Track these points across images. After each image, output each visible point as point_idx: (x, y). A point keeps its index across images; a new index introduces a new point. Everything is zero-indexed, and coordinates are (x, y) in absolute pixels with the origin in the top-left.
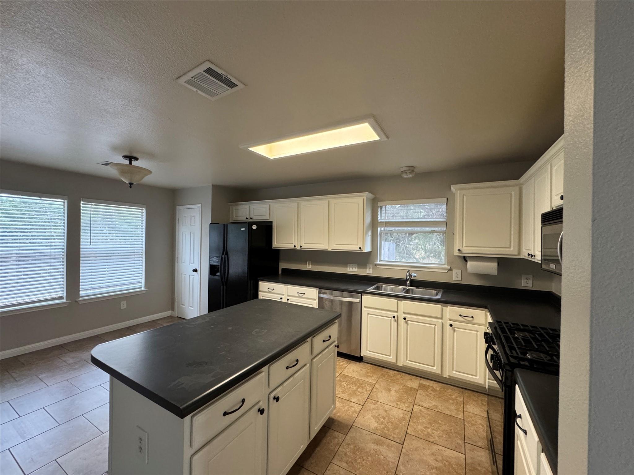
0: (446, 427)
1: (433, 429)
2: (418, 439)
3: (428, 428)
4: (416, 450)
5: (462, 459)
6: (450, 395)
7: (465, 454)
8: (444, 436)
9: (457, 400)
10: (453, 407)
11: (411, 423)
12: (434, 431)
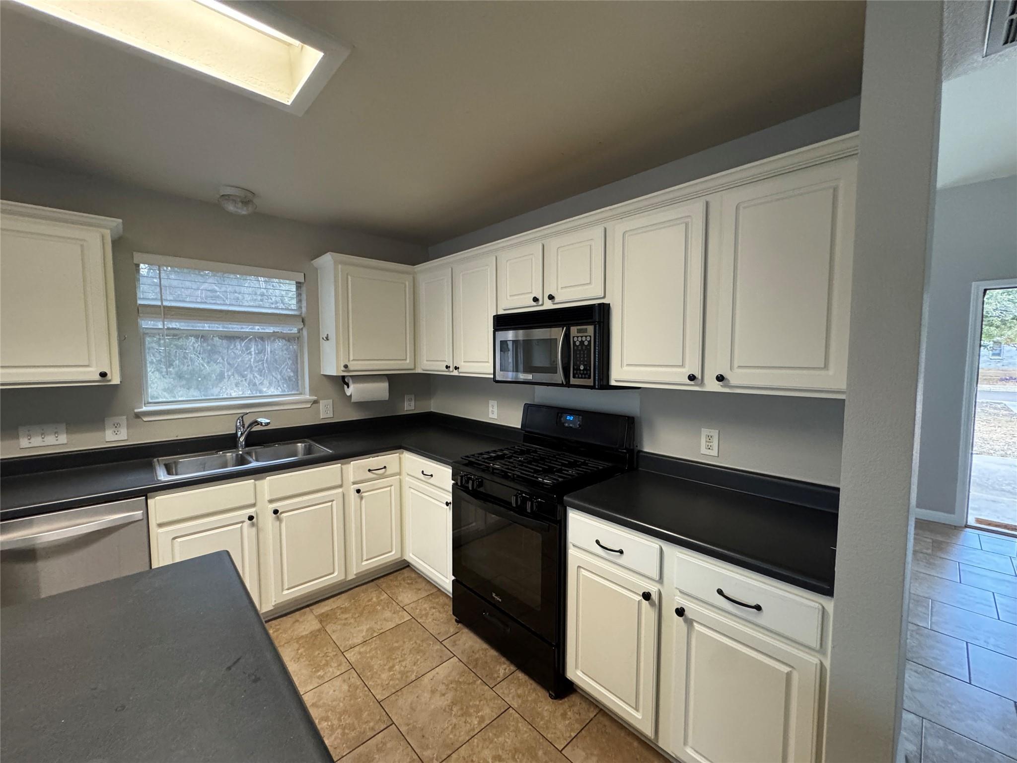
0: (408, 645)
1: (400, 662)
2: (399, 693)
3: (393, 666)
4: (413, 709)
5: (458, 663)
6: (369, 601)
7: (455, 655)
8: (419, 657)
9: (381, 600)
10: (388, 614)
11: (370, 683)
12: (404, 664)
